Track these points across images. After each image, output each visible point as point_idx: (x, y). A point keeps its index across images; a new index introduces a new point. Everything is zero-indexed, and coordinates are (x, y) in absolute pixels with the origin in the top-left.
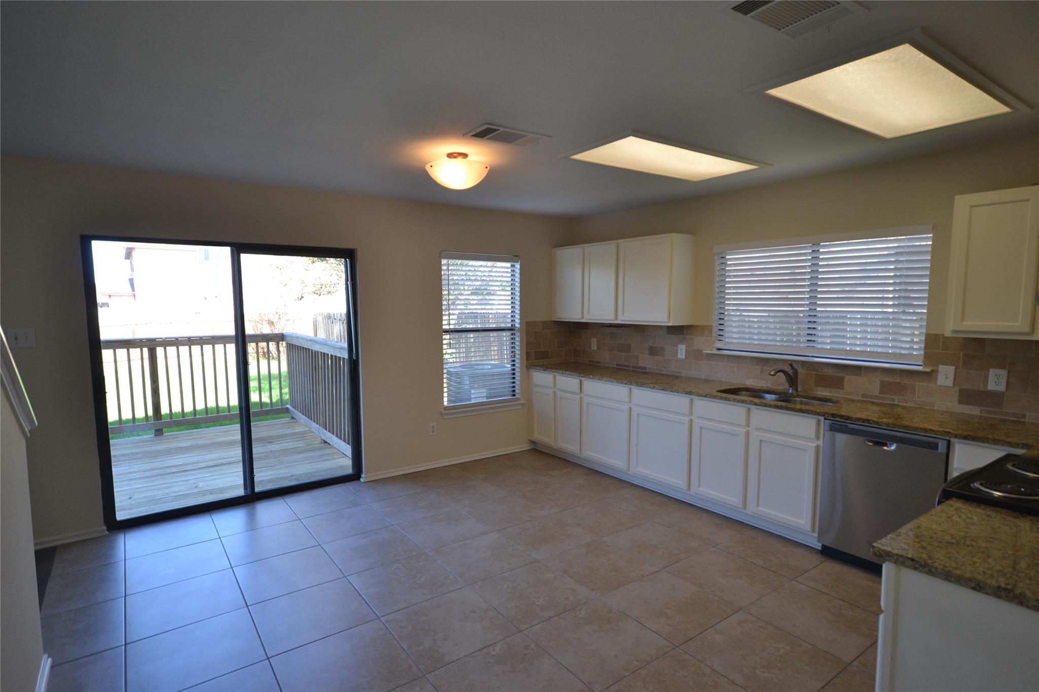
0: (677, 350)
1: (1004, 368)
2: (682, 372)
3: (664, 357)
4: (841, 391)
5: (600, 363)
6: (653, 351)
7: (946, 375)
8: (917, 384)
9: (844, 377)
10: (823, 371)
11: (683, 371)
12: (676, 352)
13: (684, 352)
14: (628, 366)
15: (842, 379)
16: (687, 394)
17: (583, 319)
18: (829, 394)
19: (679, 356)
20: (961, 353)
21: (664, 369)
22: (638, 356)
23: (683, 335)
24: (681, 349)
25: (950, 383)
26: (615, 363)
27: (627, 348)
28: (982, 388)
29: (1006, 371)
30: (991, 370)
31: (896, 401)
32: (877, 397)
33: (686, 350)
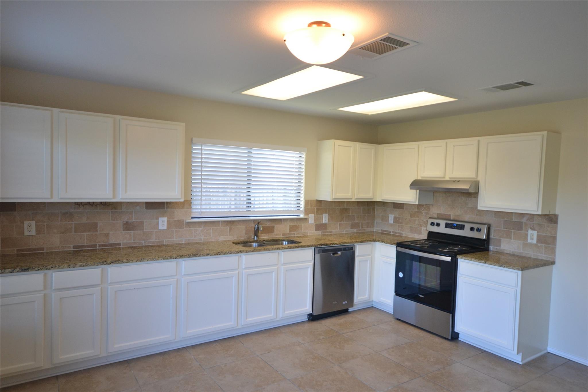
0: (158, 222)
1: (327, 213)
2: (163, 241)
3: (143, 230)
4: (273, 234)
5: (43, 249)
6: (128, 227)
7: (311, 218)
8: (303, 224)
9: (274, 226)
10: (265, 224)
11: (165, 240)
12: (158, 224)
13: (165, 224)
14: (95, 246)
15: (273, 227)
16: (238, 253)
17: (52, 197)
18: (267, 237)
19: (161, 227)
20: (316, 208)
21: (143, 241)
22: (108, 233)
23: (164, 209)
24: (163, 222)
25: (313, 222)
26: (72, 246)
27: (94, 227)
28: (321, 223)
29: (328, 214)
30: (324, 214)
31: (295, 234)
32: (289, 234)
33: (167, 221)
